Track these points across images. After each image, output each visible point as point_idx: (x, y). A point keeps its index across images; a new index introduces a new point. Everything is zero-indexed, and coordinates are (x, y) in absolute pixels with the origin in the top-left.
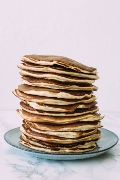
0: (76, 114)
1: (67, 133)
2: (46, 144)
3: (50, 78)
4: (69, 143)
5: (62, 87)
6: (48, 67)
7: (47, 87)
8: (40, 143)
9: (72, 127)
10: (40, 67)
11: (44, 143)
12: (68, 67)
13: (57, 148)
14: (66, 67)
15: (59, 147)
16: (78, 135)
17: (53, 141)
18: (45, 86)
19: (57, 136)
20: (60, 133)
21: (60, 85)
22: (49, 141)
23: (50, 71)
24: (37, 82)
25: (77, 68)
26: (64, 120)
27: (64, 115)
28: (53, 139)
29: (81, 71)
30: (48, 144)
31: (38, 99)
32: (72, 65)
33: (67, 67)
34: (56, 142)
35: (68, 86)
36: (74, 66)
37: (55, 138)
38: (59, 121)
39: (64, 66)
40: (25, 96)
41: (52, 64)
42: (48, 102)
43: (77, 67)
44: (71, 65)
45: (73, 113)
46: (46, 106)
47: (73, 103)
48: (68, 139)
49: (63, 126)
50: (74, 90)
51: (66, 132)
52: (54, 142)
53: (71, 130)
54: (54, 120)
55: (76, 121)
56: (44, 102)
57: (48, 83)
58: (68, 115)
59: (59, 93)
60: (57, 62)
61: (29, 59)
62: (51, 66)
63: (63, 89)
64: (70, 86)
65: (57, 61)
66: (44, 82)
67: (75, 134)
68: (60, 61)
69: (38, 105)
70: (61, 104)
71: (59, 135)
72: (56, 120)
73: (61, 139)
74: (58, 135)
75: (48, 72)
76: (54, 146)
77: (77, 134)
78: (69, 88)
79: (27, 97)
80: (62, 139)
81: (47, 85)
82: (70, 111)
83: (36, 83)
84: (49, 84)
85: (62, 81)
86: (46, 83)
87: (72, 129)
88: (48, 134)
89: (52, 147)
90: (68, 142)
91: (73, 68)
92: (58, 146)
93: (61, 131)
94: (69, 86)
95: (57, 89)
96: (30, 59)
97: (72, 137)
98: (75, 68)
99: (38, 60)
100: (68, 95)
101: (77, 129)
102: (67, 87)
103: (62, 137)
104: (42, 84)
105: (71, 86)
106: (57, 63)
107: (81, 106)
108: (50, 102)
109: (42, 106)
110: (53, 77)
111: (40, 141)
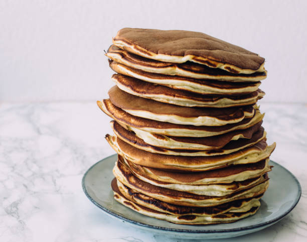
0: (226, 152)
1: (210, 187)
2: (169, 207)
3: (179, 87)
4: (212, 205)
5: (202, 104)
6: (175, 67)
7: (171, 102)
8: (157, 205)
9: (220, 177)
10: (159, 67)
11: (165, 205)
12: (215, 65)
13: (190, 214)
14: (210, 67)
15: (194, 212)
16: (231, 190)
17: (183, 202)
18: (168, 100)
19: (191, 192)
20: (197, 188)
21: (198, 100)
22: (175, 203)
23: (178, 74)
24: (150, 91)
25: (232, 67)
26: (203, 163)
27: (204, 154)
28: (182, 199)
29: (237, 72)
30: (172, 208)
31: (155, 127)
32: (221, 62)
33: (212, 67)
34: (188, 204)
35: (213, 101)
36: (225, 63)
37: (187, 198)
38: (194, 166)
39: (207, 65)
40: (127, 119)
41: (184, 59)
42: (175, 132)
43: (231, 64)
44: (219, 62)
45: (221, 150)
46: (170, 139)
47: (222, 132)
48: (212, 197)
49: (203, 176)
50: (224, 106)
51: (208, 185)
52: (184, 204)
53: (218, 182)
54: (185, 163)
55: (227, 163)
56: (167, 132)
57: (174, 96)
58: (212, 155)
59: (197, 116)
60: (192, 56)
61: (135, 48)
62: (180, 66)
63: (203, 106)
65: (194, 55)
66: (166, 94)
67: (224, 189)
68: (198, 56)
69: (155, 138)
70: (199, 136)
71: (195, 191)
72: (189, 163)
73: (198, 199)
74: (192, 191)
75: (174, 75)
76: (185, 210)
77: (229, 189)
78: (215, 104)
79: (133, 121)
80: (201, 198)
81: (172, 100)
82: (217, 148)
83: (149, 93)
84: (176, 98)
85: (203, 92)
86: (170, 95)
87: (219, 180)
88: (172, 188)
89: (181, 214)
90: (210, 203)
91: (223, 67)
92: (193, 210)
93: (199, 183)
94: (215, 101)
95: (191, 106)
96: (138, 49)
97: (220, 195)
98: (227, 68)
99: (153, 52)
100: (214, 121)
101: (229, 180)
102: (211, 103)
103: (200, 194)
104: (162, 97)
105: (218, 101)
106: (193, 59)
107: (236, 137)
108: (180, 132)
109: (162, 140)
110: (184, 85)
111: (156, 202)
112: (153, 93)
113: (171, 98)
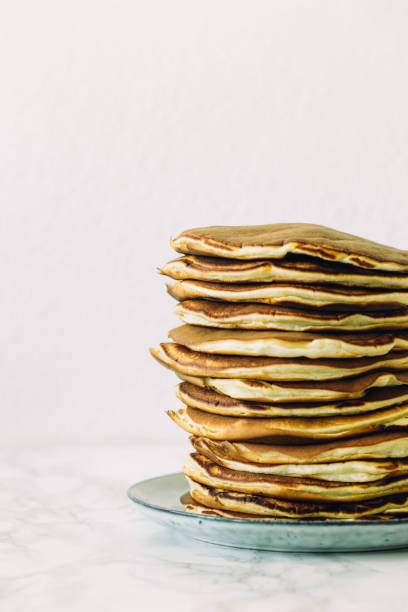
0: (369, 406)
1: (347, 464)
2: (279, 504)
3: (279, 299)
4: (353, 497)
5: (320, 324)
6: (270, 265)
7: (270, 326)
8: (259, 502)
9: (363, 445)
10: (244, 270)
11: (272, 501)
12: (333, 257)
13: (315, 514)
14: (325, 258)
15: (323, 511)
16: (384, 470)
17: (302, 491)
18: (265, 322)
19: (316, 477)
20: (324, 468)
21: (313, 318)
22: (290, 495)
23: (277, 278)
24: (236, 313)
25: (361, 259)
26: (332, 425)
27: (331, 410)
28: (301, 487)
29: (373, 266)
30: (285, 505)
31: (246, 366)
32: (344, 252)
33: (328, 259)
34: (311, 496)
35: (338, 319)
36: (349, 253)
37: (308, 485)
38: (316, 431)
39: (320, 256)
40: (200, 361)
41: (280, 252)
42: (278, 372)
43: (360, 255)
44: (340, 252)
45: (359, 402)
46: (273, 386)
47: (358, 370)
48: (351, 484)
49: (332, 445)
50: (358, 328)
51: (343, 461)
52: (305, 495)
53: (359, 456)
54: (301, 426)
55: (373, 425)
56: (266, 373)
57: (274, 314)
58: (345, 410)
59: (311, 340)
60: (296, 244)
61: (206, 242)
62: (278, 262)
63: (322, 327)
64: (344, 317)
65: (297, 241)
66: (261, 313)
67: (372, 467)
68: (305, 244)
69: (248, 387)
70: (320, 377)
71: (321, 474)
72: (308, 427)
73: (327, 487)
74: (317, 474)
75: (270, 280)
76: (306, 508)
77: (380, 467)
78: (342, 325)
79: (209, 363)
80: (332, 485)
81: (271, 321)
82: (352, 395)
83: (234, 316)
84: (277, 317)
85: (319, 303)
86: (268, 313)
87: (362, 451)
88: (284, 473)
89: (300, 513)
90: (349, 494)
91: (347, 259)
92: (320, 508)
93: (328, 458)
94: (342, 318)
95: (302, 329)
96: (211, 244)
97: (365, 478)
98: (353, 259)
99: (234, 245)
100: (340, 347)
101: (378, 453)
102: (334, 322)
103: (330, 479)
104: (254, 319)
105: (347, 319)
106: (297, 247)
107: (384, 380)
108: (286, 372)
109: (259, 388)
110: (287, 295)
111: (259, 498)
112: (240, 314)
113: (269, 317)
